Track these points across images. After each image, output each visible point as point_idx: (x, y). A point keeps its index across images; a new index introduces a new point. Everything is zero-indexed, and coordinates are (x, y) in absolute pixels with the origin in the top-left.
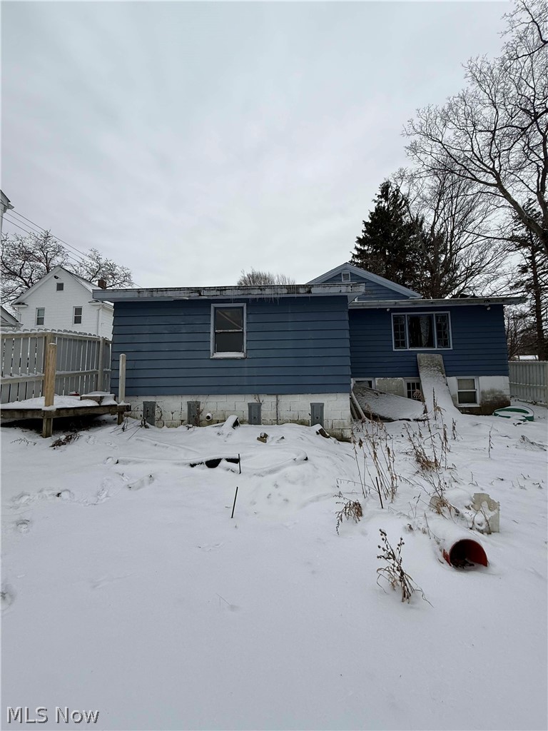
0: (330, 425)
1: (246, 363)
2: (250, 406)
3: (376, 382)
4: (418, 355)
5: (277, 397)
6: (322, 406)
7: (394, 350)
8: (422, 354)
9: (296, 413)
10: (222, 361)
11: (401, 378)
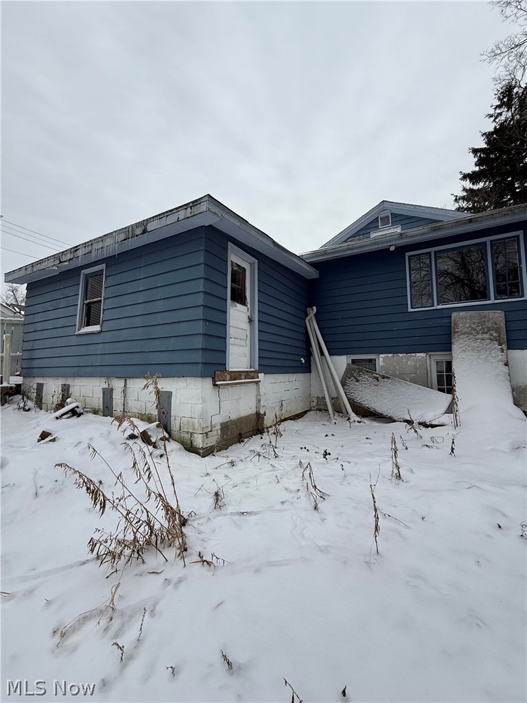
0: (178, 425)
1: (100, 339)
2: (104, 391)
3: (381, 360)
4: (454, 315)
5: (126, 380)
6: (169, 394)
7: (410, 310)
8: (462, 314)
9: (143, 404)
10: (84, 337)
11: (423, 355)
